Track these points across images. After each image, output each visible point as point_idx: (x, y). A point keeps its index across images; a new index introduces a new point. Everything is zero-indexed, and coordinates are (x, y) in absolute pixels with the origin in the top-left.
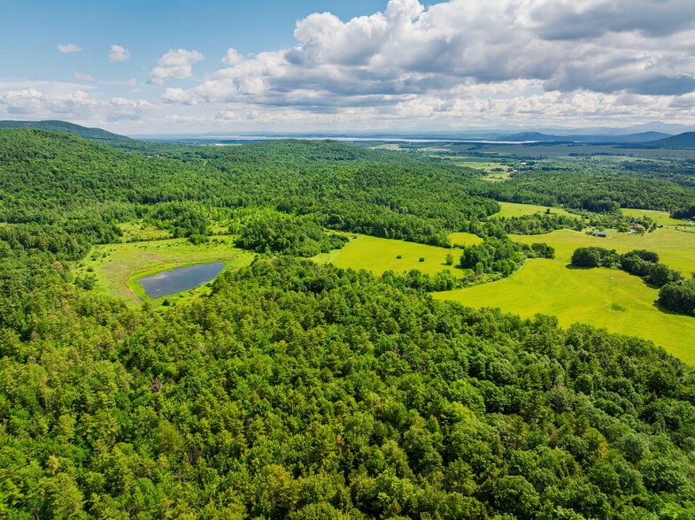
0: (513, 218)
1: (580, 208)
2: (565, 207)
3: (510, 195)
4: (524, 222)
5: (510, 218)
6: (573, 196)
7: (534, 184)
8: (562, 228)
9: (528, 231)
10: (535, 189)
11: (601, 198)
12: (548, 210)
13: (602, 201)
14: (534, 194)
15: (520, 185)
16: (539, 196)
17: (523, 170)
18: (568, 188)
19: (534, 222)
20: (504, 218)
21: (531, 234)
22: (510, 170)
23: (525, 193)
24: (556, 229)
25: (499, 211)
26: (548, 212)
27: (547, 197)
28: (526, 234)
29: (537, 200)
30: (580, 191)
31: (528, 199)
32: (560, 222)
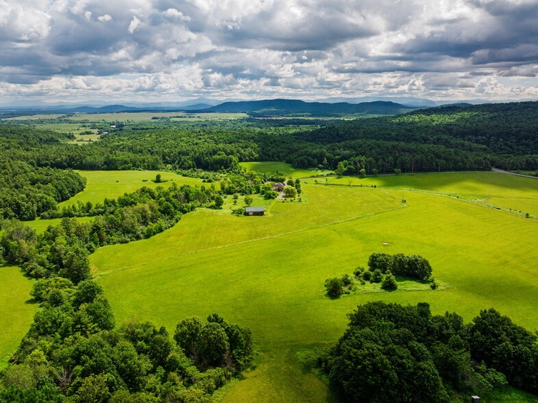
0: (106, 202)
1: (194, 167)
2: (175, 168)
3: (100, 160)
4: (129, 212)
5: (102, 203)
6: (180, 153)
7: (129, 143)
8: (192, 208)
9: (141, 228)
10: (131, 149)
11: (215, 152)
12: (158, 177)
13: (216, 157)
14: (132, 155)
15: (112, 145)
16: (139, 157)
17: (114, 131)
18: (170, 146)
19: (147, 207)
20: (89, 205)
21: (147, 237)
22: (100, 133)
23: (121, 156)
24: (184, 212)
25: (82, 187)
26: (158, 180)
27: (150, 158)
28: (138, 238)
29: (138, 163)
30: (184, 147)
31: (126, 162)
32: (187, 198)
